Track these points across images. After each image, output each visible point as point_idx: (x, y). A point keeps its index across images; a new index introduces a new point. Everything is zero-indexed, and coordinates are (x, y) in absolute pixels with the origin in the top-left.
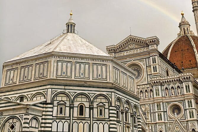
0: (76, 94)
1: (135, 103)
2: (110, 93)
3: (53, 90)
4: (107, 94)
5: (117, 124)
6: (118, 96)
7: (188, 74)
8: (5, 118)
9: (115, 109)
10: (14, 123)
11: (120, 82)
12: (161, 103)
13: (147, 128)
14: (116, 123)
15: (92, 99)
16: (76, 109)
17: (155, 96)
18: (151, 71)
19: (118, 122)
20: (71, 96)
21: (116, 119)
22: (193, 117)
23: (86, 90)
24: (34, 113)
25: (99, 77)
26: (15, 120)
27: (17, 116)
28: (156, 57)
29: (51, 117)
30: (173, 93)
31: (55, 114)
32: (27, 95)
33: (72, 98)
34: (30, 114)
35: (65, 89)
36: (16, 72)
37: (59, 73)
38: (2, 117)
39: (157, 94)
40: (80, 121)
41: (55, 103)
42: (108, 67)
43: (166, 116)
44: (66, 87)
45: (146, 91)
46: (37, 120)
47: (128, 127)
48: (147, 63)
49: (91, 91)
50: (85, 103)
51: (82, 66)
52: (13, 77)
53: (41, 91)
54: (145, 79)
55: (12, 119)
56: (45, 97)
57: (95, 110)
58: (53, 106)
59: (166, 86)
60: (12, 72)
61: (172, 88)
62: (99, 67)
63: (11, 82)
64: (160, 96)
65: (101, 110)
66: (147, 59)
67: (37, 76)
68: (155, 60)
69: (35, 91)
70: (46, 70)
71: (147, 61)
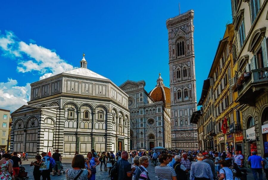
0: (82, 103)
1: (126, 113)
2: (108, 104)
3: (64, 100)
4: (106, 105)
5: (113, 124)
6: (114, 107)
7: (160, 102)
8: (27, 118)
9: (111, 114)
10: (34, 121)
11: (116, 99)
12: (143, 118)
13: (134, 131)
14: (111, 123)
15: (94, 108)
16: (82, 114)
17: (140, 115)
18: (139, 101)
19: (114, 123)
20: (78, 105)
21: (111, 121)
22: (160, 125)
23: (90, 102)
24: (49, 115)
25: (100, 94)
26: (34, 119)
27: (35, 116)
28: (143, 93)
29: (64, 118)
30: (151, 113)
31: (66, 116)
32: (47, 104)
33: (79, 107)
34: (45, 115)
35: (73, 100)
36: (39, 90)
37: (69, 89)
38: (26, 117)
39: (141, 113)
40: (86, 121)
41: (66, 109)
42: (107, 87)
43: (145, 125)
44: (75, 99)
45: (135, 112)
46: (52, 119)
47: (121, 127)
48: (137, 97)
49: (94, 102)
50: (89, 110)
51: (87, 85)
52: (38, 93)
53: (56, 101)
54: (135, 105)
55: (32, 119)
56: (58, 105)
57: (97, 115)
58: (65, 111)
59: (147, 109)
60: (37, 89)
61: (150, 110)
62: (100, 87)
63: (36, 96)
64: (143, 114)
65: (101, 115)
66: (137, 94)
67: (53, 91)
68: (142, 95)
69: (51, 101)
70: (58, 87)
71: (137, 95)
